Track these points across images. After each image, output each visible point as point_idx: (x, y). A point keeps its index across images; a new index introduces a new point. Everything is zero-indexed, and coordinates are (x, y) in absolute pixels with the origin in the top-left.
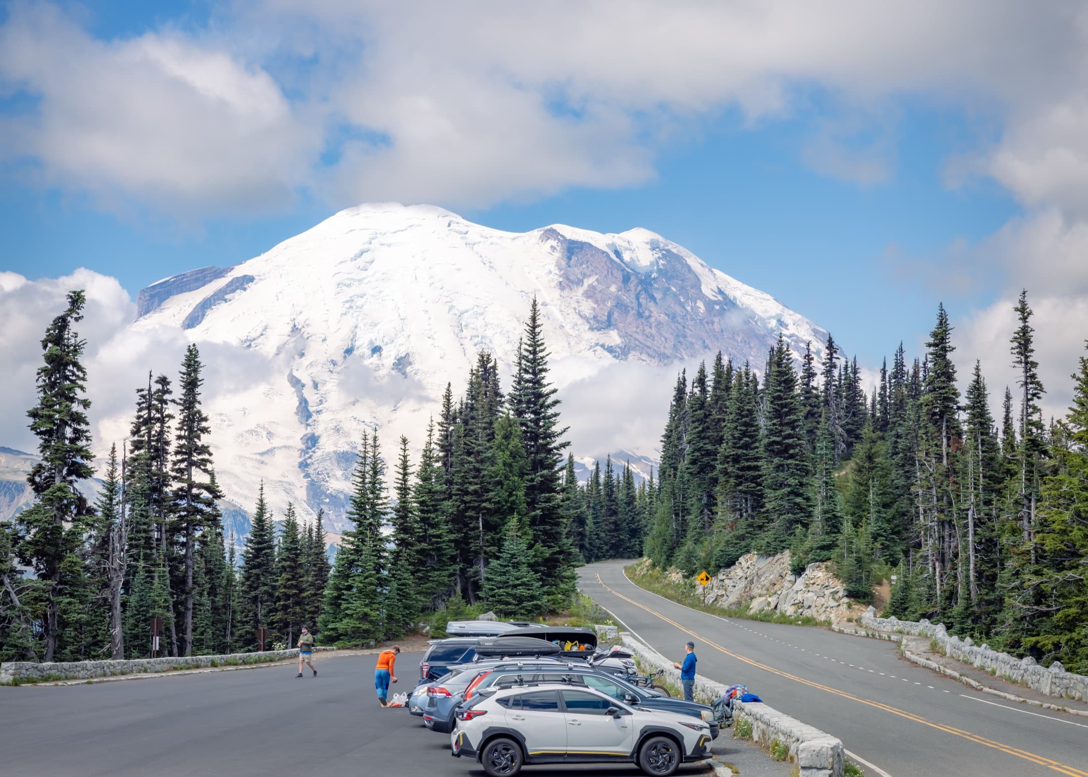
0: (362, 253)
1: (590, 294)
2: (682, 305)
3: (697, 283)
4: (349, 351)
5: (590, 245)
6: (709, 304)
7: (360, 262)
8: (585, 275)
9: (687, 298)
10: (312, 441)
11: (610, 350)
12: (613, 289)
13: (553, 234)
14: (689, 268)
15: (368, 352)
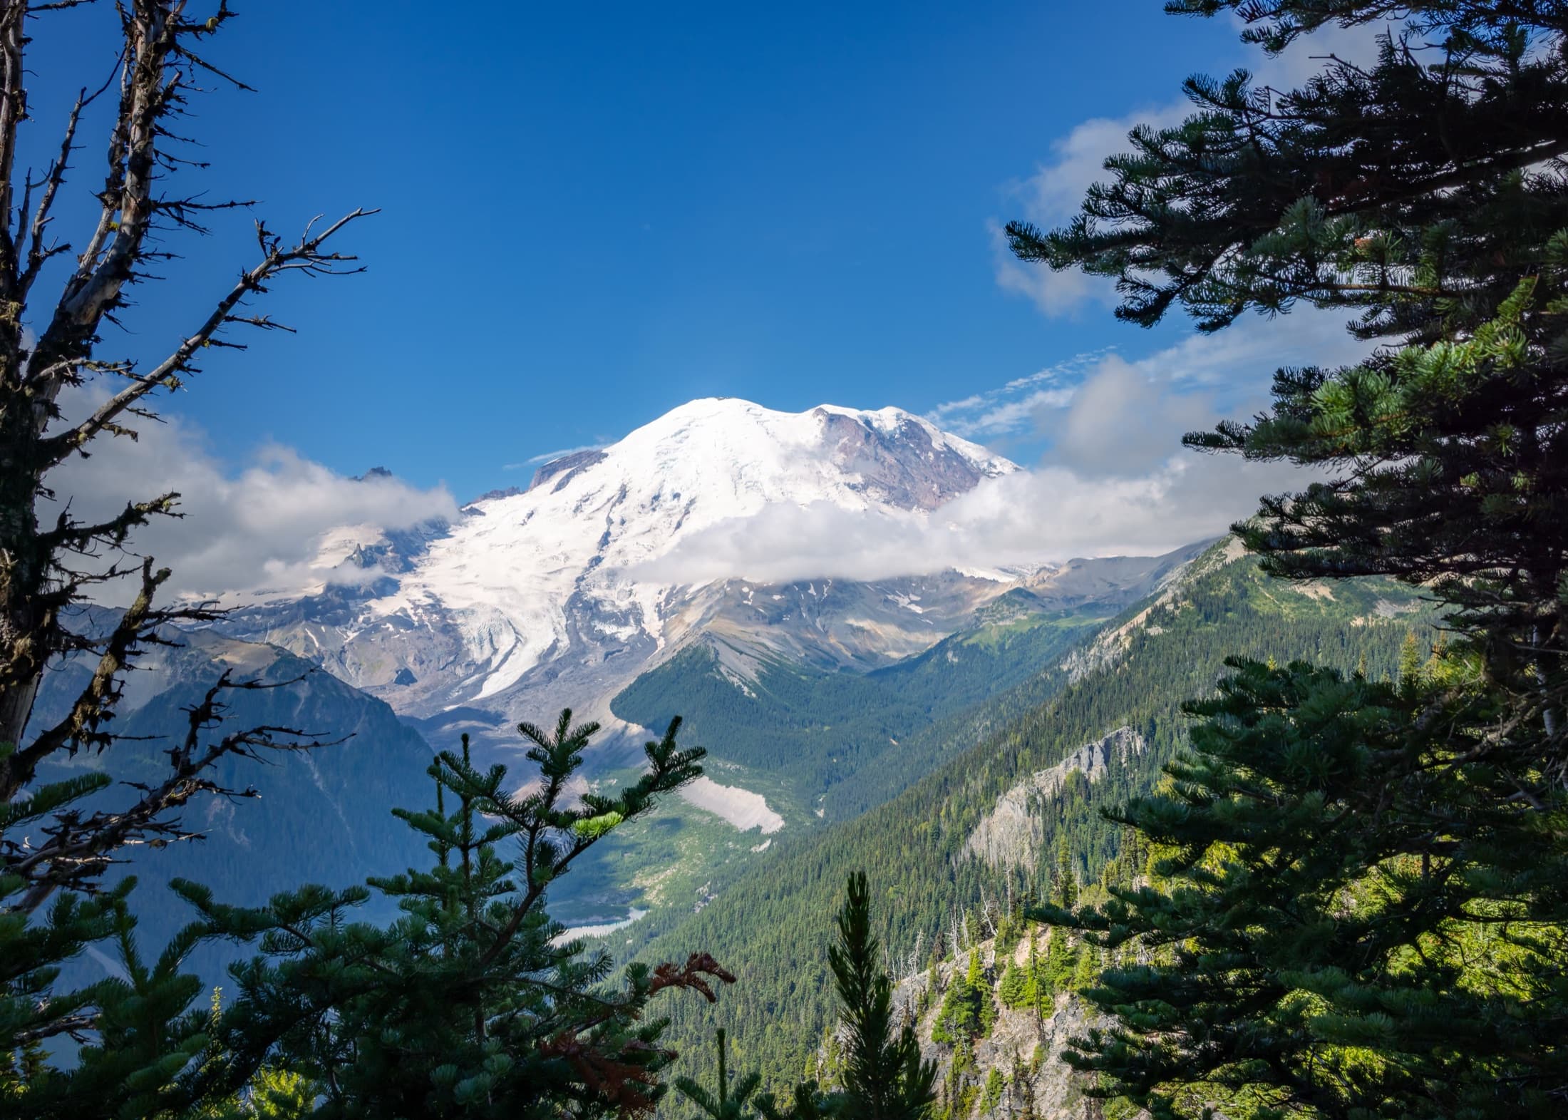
0: (681, 432)
1: (843, 449)
2: (918, 456)
3: (929, 442)
4: (656, 498)
5: (845, 417)
6: (937, 454)
7: (678, 438)
8: (840, 438)
9: (922, 451)
10: (597, 561)
11: (853, 487)
12: (858, 444)
13: (821, 410)
14: (924, 431)
15: (670, 497)
